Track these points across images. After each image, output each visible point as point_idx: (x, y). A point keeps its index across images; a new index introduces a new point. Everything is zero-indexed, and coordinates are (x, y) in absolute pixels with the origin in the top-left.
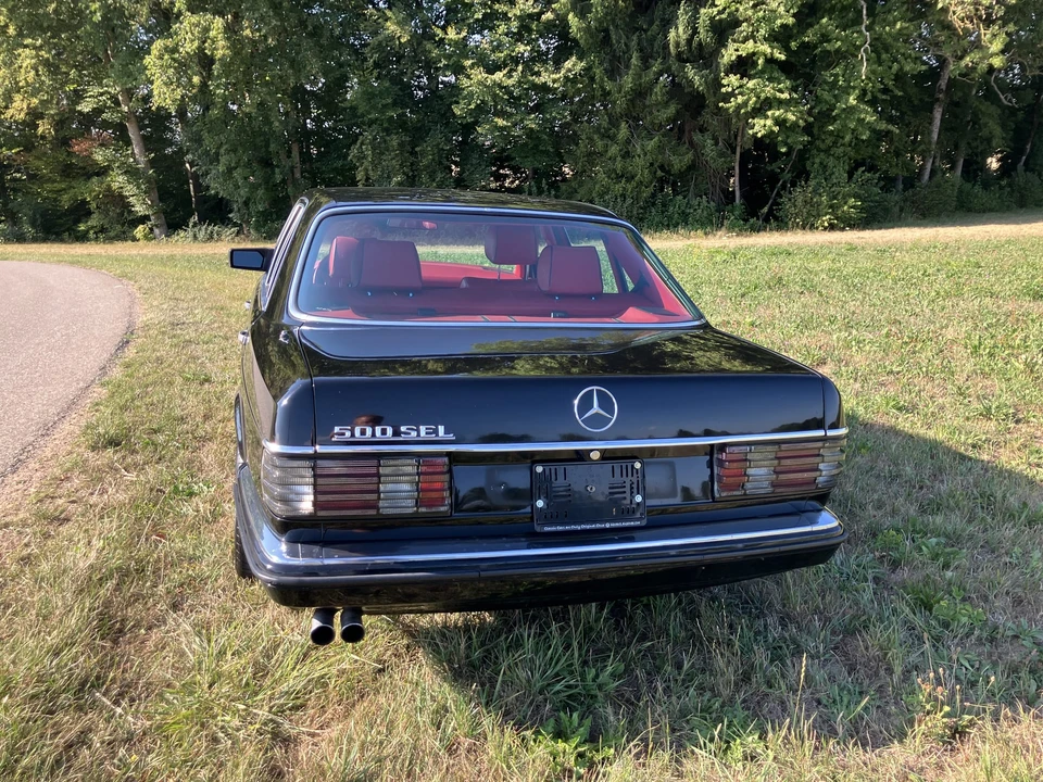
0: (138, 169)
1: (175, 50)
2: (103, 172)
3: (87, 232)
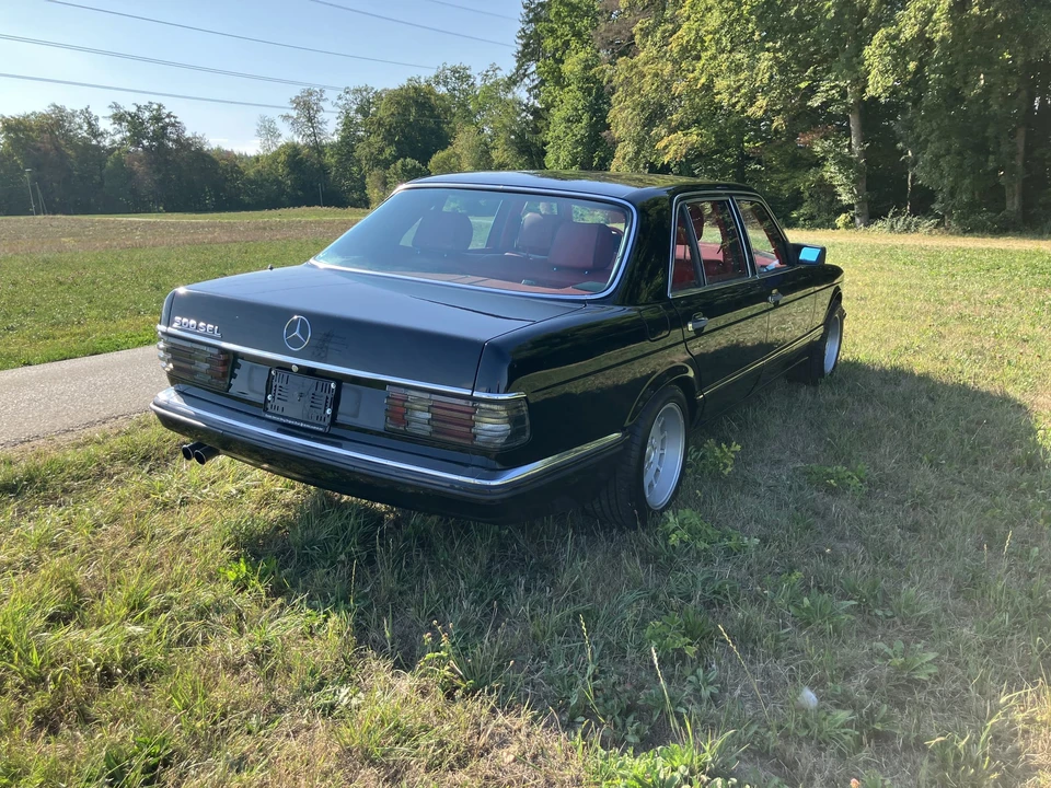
0: (851, 159)
1: (896, 37)
2: (818, 163)
3: (798, 219)
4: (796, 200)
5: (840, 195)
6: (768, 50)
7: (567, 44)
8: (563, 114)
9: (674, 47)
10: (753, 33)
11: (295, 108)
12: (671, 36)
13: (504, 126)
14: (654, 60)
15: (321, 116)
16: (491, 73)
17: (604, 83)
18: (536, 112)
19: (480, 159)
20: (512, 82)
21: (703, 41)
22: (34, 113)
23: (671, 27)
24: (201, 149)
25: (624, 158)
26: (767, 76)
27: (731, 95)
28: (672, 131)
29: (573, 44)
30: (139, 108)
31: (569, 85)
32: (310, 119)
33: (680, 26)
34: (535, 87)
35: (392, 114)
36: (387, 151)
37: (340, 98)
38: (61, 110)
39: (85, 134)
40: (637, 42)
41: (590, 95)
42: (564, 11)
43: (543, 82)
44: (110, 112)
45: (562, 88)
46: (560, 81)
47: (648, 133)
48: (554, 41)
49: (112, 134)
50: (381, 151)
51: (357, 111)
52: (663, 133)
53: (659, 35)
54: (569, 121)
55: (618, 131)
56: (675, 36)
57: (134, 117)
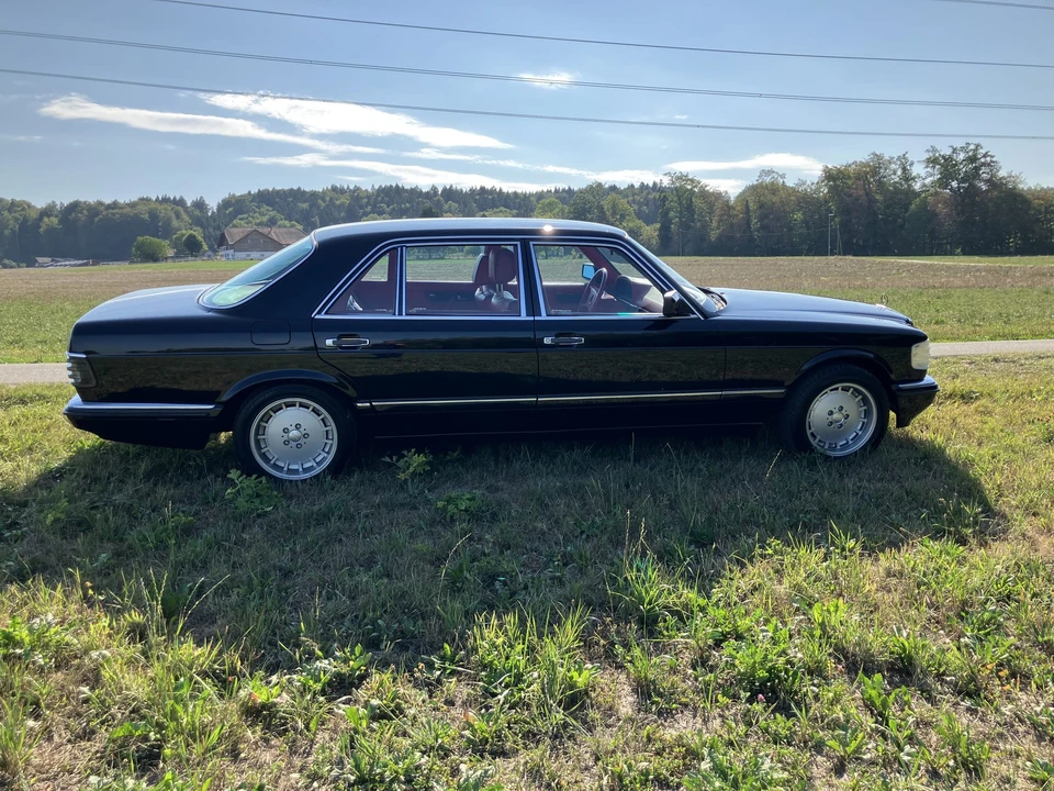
22: (855, 162)
30: (955, 150)
38: (879, 157)
39: (897, 179)
57: (947, 159)
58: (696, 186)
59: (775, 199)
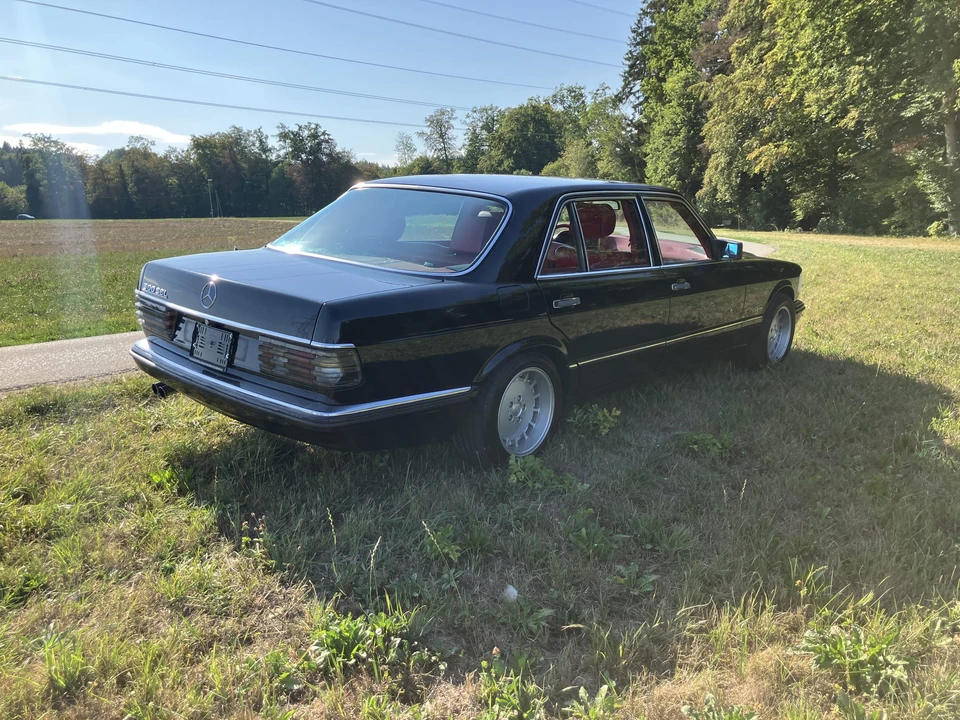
0: (946, 168)
2: (912, 172)
3: (889, 226)
4: (888, 208)
5: (933, 203)
6: (859, 64)
7: (670, 65)
8: (663, 128)
9: (769, 63)
10: (844, 48)
11: (429, 126)
12: (766, 53)
13: (610, 139)
14: (749, 77)
15: (451, 133)
16: (601, 91)
17: (701, 99)
18: (639, 126)
19: (587, 170)
20: (618, 99)
21: (795, 58)
22: (218, 133)
23: (767, 45)
24: (348, 161)
25: (716, 168)
26: (856, 88)
27: (821, 108)
28: (764, 142)
29: (677, 64)
30: (300, 127)
31: (670, 101)
32: (442, 136)
33: (775, 44)
34: (640, 104)
35: (512, 130)
36: (506, 163)
37: (468, 117)
38: (239, 130)
39: (256, 150)
40: (733, 60)
41: (689, 110)
42: (668, 34)
43: (646, 99)
44: (277, 132)
45: (664, 104)
46: (662, 98)
47: (740, 145)
48: (658, 61)
49: (278, 149)
50: (500, 163)
51: (482, 128)
52: (755, 145)
53: (755, 53)
54: (668, 134)
55: (712, 144)
56: (770, 53)
57: (296, 135)
58: (61, 149)
59: (148, 165)
